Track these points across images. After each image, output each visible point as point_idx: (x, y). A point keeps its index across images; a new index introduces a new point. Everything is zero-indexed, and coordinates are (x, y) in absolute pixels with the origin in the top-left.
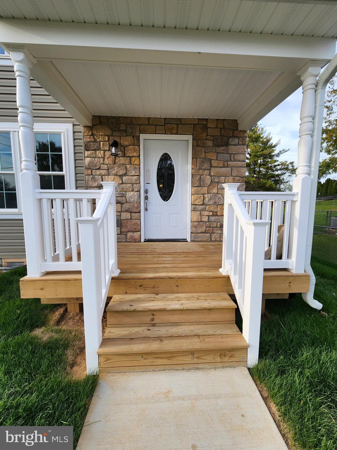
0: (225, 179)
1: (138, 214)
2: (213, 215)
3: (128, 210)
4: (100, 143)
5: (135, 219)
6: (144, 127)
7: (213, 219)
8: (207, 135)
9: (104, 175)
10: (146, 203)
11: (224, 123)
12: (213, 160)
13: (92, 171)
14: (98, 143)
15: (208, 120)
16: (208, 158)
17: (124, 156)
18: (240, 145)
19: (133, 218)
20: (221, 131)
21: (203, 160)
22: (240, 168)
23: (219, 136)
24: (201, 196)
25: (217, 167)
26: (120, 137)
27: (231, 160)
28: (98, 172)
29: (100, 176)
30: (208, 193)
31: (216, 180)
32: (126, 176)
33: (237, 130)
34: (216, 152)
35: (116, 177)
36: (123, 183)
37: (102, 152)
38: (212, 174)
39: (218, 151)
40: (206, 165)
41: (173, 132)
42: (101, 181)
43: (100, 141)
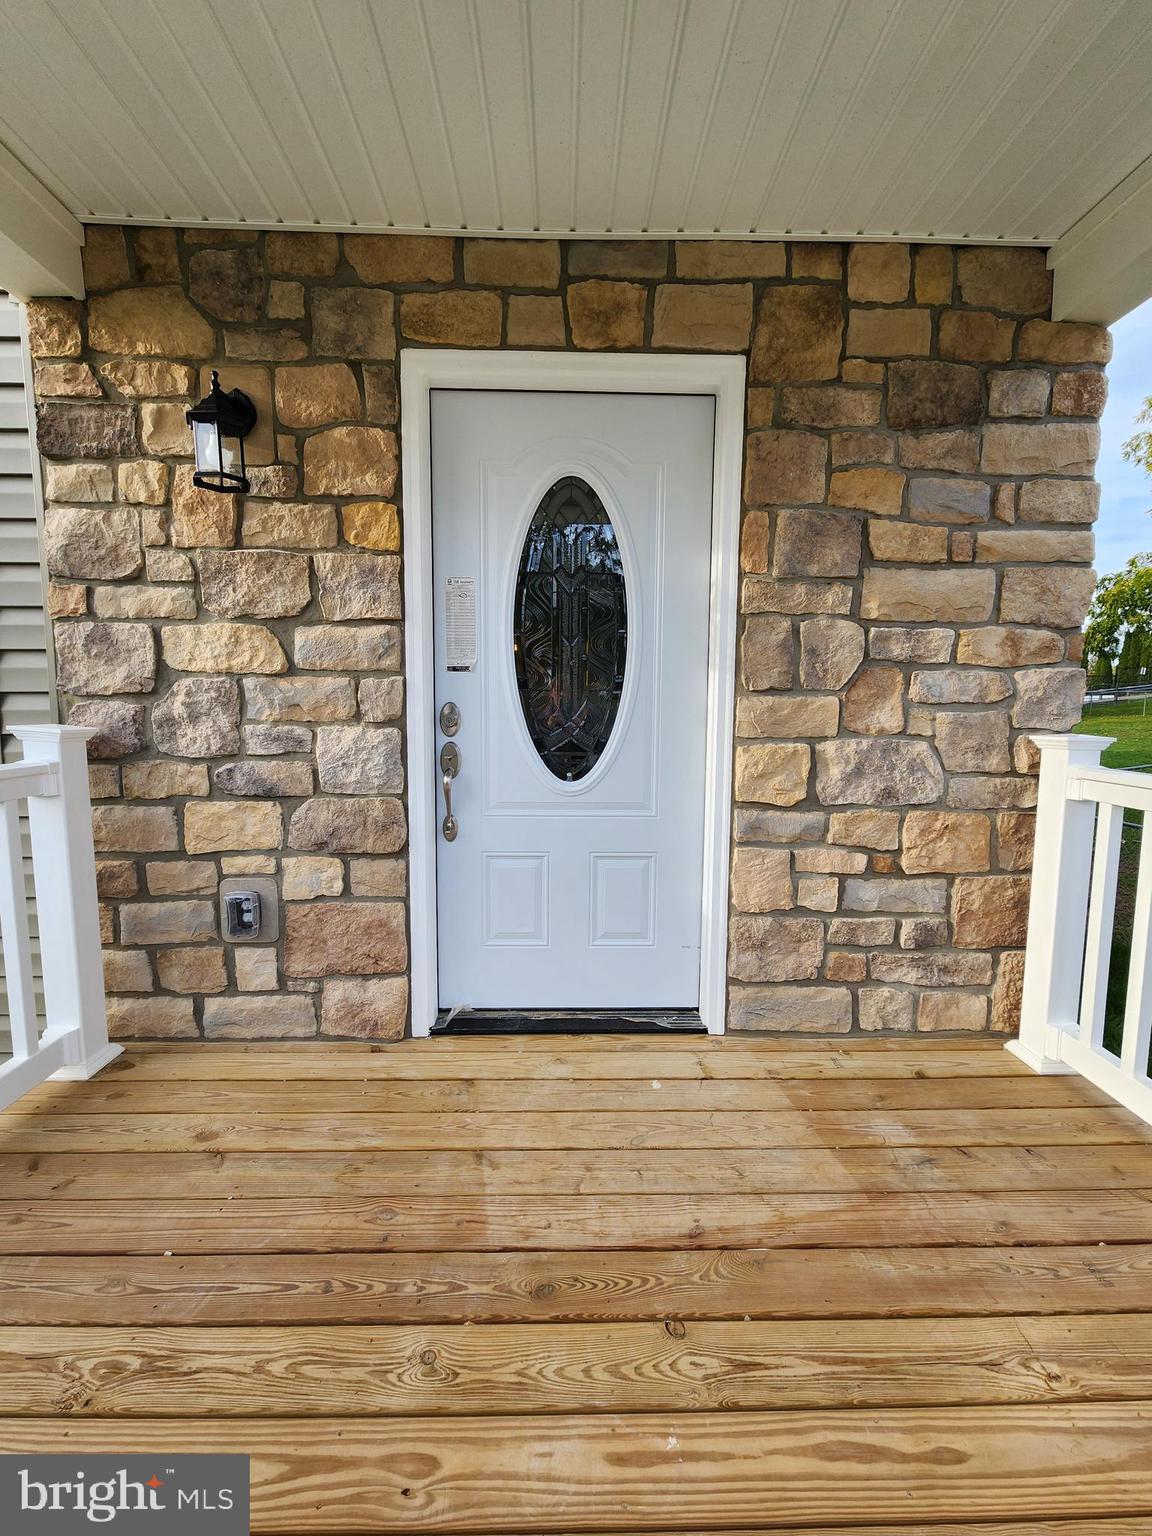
0: (955, 646)
1: (390, 863)
2: (871, 872)
3: (326, 843)
4: (137, 411)
5: (376, 899)
6: (425, 299)
7: (868, 893)
8: (843, 357)
9: (165, 619)
10: (447, 793)
11: (955, 269)
12: (878, 517)
13: (89, 592)
14: (124, 407)
15: (855, 251)
16: (849, 505)
17: (297, 492)
18: (1061, 417)
19: (358, 890)
20: (936, 328)
21: (816, 520)
22: (1056, 570)
23: (923, 358)
24: (795, 752)
25: (902, 565)
26: (271, 367)
27: (996, 521)
28: (131, 600)
29: (143, 628)
30: (844, 731)
31: (898, 650)
32: (310, 623)
33: (1047, 316)
34: (898, 465)
35: (245, 630)
36: (290, 670)
37: (154, 469)
38: (872, 608)
39: (911, 459)
40: (836, 555)
41: (616, 331)
42: (150, 656)
43: (141, 399)
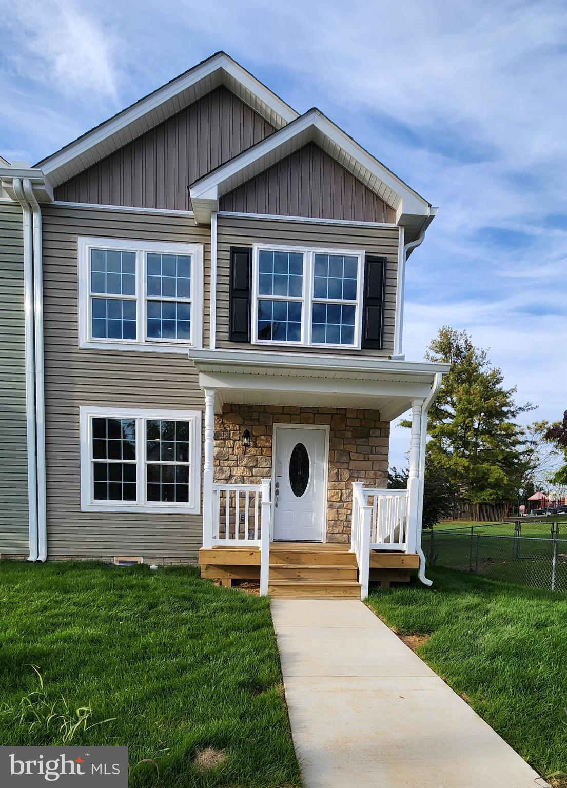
0: (366, 474)
4: (230, 432)
6: (278, 416)
8: (346, 426)
9: (232, 467)
10: (277, 498)
11: (364, 413)
12: (352, 452)
13: (219, 462)
14: (228, 432)
15: (348, 410)
16: (347, 450)
17: (256, 446)
18: (383, 437)
20: (361, 422)
21: (341, 453)
22: (382, 462)
23: (359, 427)
24: (338, 492)
25: (356, 460)
26: (252, 426)
27: (372, 453)
28: (226, 463)
29: (228, 468)
30: (346, 489)
31: (355, 475)
32: (256, 468)
33: (379, 420)
34: (355, 444)
35: (245, 469)
36: (252, 476)
37: (232, 442)
38: (351, 468)
39: (358, 443)
40: (344, 459)
41: (309, 421)
42: (229, 473)
43: (230, 430)
